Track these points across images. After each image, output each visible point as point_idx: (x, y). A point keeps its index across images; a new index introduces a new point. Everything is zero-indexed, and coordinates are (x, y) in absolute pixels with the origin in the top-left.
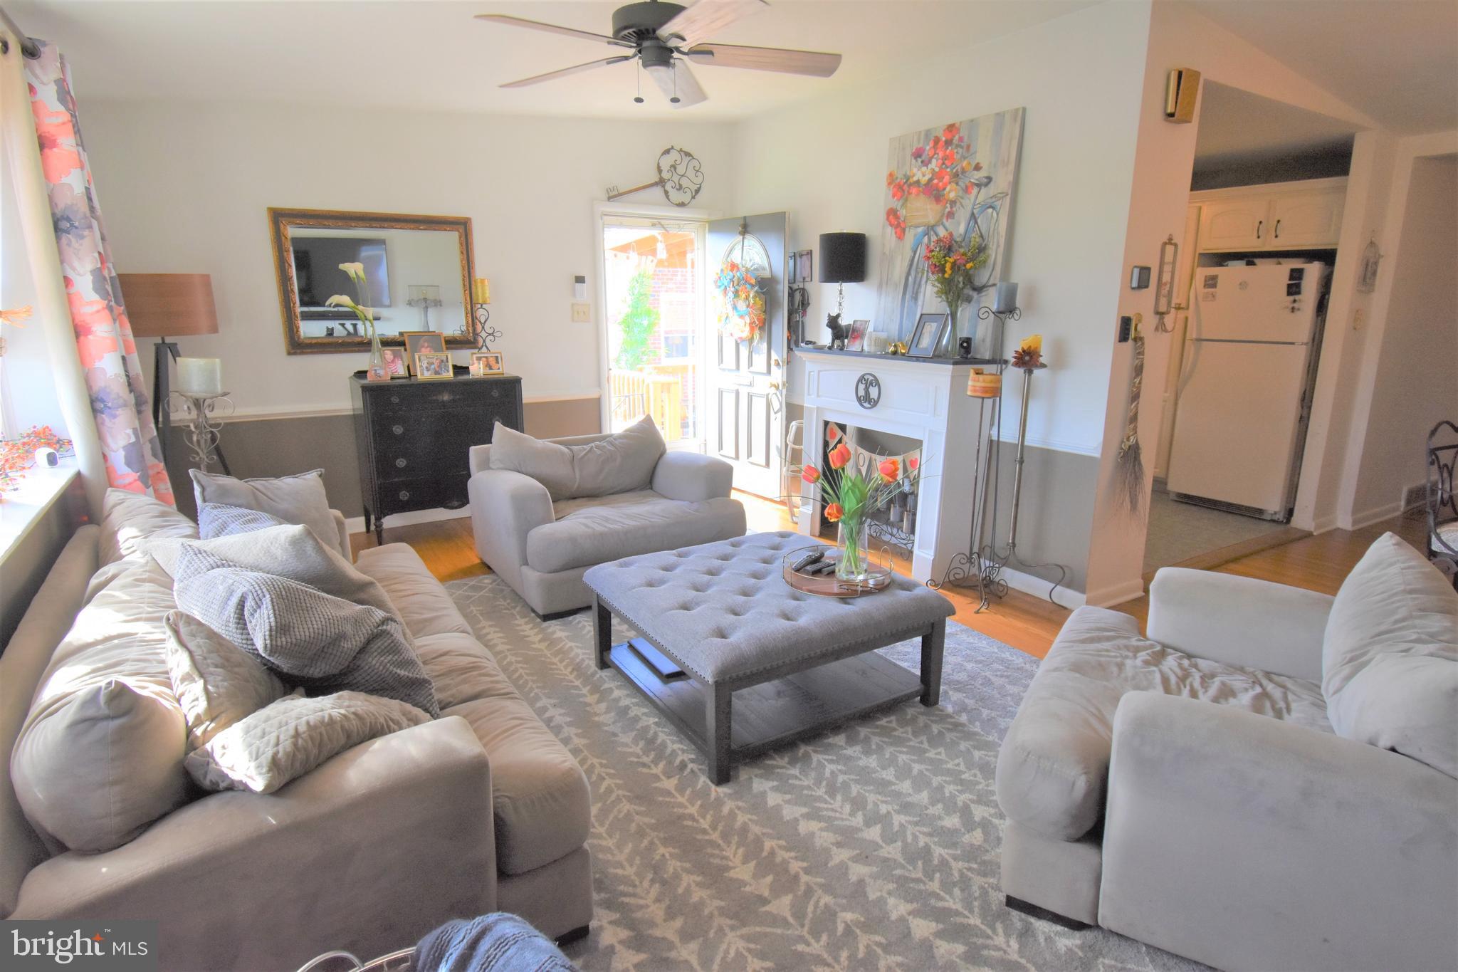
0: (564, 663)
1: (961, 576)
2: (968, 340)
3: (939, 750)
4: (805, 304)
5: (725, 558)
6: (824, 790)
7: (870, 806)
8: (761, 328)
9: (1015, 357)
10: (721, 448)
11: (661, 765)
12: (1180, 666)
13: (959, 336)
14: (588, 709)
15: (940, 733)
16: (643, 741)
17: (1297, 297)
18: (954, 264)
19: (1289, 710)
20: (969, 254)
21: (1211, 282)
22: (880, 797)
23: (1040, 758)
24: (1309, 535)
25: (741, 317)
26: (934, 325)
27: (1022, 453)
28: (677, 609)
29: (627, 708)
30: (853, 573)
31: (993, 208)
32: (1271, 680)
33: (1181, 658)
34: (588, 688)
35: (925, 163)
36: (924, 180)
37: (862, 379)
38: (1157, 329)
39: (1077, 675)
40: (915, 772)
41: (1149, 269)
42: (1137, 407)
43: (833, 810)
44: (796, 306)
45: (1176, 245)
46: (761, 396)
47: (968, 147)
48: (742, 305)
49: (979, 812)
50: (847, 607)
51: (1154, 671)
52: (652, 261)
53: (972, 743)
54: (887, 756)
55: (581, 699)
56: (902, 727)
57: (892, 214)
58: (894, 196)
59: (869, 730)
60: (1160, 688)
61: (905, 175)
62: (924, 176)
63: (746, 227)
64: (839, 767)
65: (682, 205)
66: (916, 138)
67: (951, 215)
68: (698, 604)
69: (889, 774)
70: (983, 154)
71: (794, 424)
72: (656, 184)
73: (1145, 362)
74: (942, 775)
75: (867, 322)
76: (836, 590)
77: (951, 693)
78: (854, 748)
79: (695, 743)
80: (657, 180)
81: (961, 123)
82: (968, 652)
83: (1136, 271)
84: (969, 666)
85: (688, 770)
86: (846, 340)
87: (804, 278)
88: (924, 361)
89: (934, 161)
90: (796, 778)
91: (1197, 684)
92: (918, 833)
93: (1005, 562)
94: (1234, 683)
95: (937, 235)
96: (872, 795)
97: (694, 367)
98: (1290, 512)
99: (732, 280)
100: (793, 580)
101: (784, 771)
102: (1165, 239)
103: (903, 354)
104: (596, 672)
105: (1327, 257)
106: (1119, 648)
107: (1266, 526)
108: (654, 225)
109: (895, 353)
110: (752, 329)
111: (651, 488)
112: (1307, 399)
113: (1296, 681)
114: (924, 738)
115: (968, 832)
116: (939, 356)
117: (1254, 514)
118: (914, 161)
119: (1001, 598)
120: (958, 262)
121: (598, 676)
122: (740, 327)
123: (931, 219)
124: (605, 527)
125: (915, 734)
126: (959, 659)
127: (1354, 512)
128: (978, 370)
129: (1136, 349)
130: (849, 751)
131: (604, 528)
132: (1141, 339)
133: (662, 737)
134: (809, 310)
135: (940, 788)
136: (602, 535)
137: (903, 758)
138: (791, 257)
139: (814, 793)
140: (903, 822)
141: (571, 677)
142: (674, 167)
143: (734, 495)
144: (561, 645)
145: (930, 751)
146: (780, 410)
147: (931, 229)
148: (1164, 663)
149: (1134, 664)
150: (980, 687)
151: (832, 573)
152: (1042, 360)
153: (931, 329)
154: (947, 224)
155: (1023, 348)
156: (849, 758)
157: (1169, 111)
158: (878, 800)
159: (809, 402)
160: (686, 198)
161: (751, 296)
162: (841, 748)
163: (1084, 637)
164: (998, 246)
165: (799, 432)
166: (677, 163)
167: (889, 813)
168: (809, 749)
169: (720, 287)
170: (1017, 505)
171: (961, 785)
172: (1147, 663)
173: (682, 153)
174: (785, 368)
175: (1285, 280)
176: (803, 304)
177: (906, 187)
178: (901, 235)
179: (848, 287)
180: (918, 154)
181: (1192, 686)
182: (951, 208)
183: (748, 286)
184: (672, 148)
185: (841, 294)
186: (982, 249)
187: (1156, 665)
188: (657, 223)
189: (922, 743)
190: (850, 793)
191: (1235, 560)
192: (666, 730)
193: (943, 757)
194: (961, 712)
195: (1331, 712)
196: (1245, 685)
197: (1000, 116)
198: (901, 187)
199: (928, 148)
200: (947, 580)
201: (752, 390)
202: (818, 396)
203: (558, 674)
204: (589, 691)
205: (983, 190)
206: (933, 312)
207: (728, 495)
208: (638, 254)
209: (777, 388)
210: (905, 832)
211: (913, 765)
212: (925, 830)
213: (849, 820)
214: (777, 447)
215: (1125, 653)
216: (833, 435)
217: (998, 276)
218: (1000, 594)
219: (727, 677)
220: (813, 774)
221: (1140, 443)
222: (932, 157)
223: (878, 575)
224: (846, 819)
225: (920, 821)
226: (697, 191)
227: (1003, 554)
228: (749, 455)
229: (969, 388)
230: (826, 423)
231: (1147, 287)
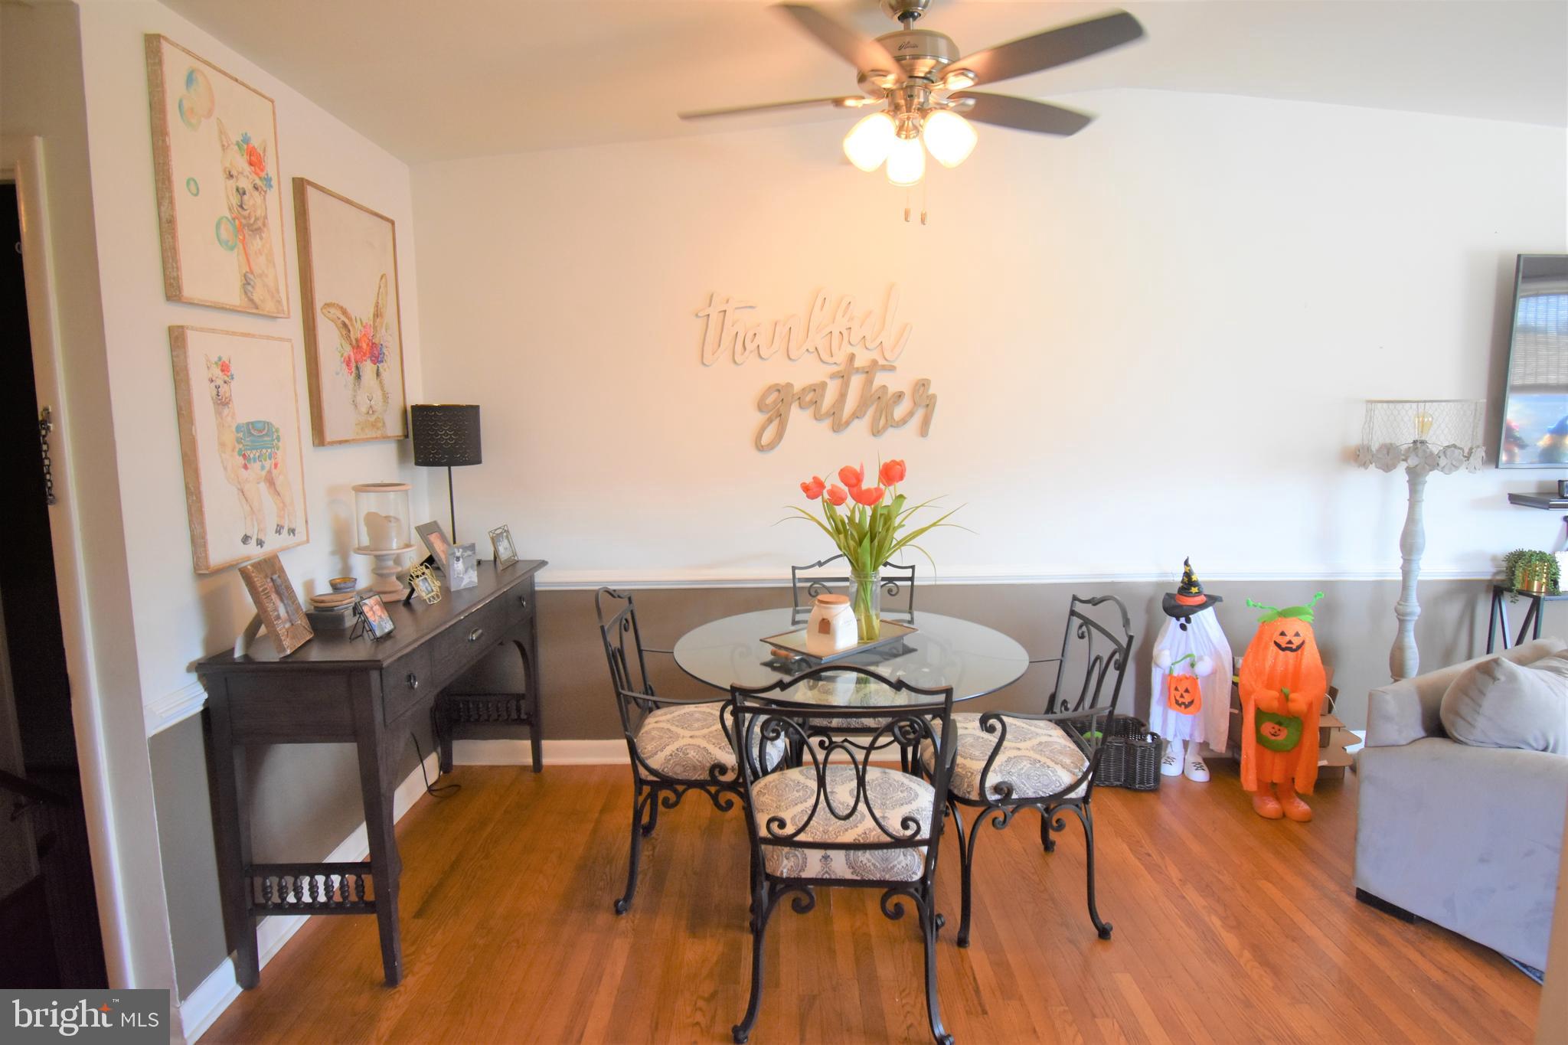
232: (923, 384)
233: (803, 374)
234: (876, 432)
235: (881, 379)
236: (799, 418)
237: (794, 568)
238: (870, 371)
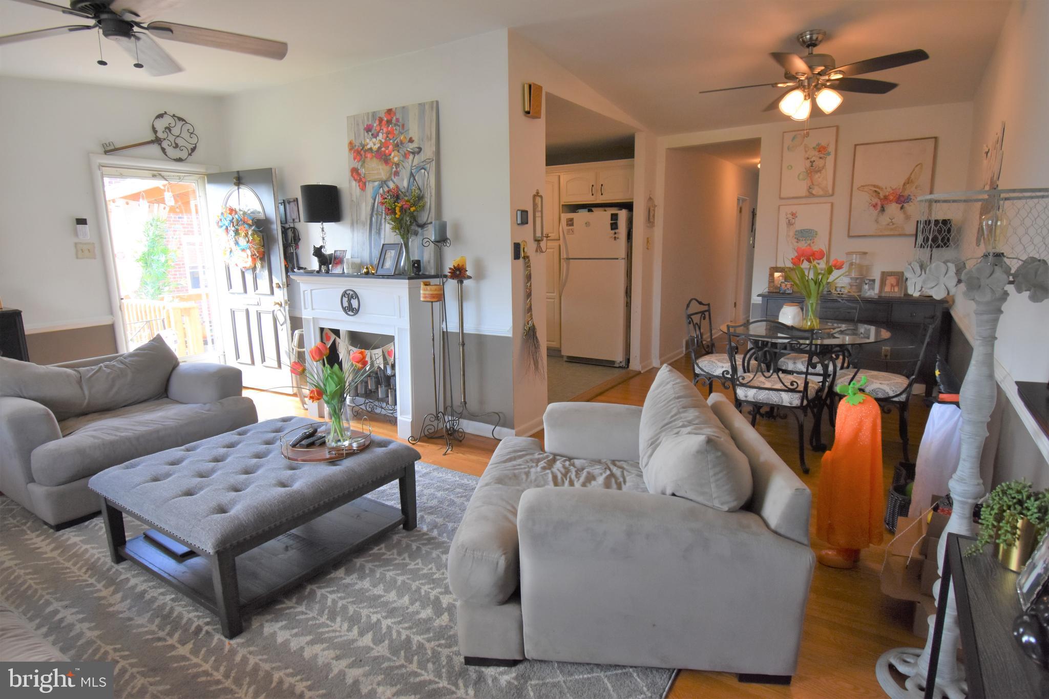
0: (78, 565)
1: (433, 430)
2: (418, 262)
3: (417, 562)
4: (296, 239)
5: (231, 445)
6: (326, 617)
7: (364, 619)
8: (262, 259)
9: (450, 272)
10: (238, 357)
11: (176, 636)
12: (564, 467)
13: (412, 259)
14: (102, 602)
15: (419, 548)
16: (159, 619)
17: (616, 231)
18: (402, 208)
19: (625, 482)
20: (412, 201)
21: (570, 222)
22: (371, 610)
23: (474, 551)
24: (639, 373)
25: (243, 250)
26: (393, 252)
27: (463, 338)
28: (180, 496)
29: (144, 592)
30: (339, 441)
31: (425, 169)
32: (615, 465)
33: (565, 461)
34: (104, 582)
35: (375, 136)
36: (375, 148)
37: (345, 294)
38: (537, 251)
39: (500, 486)
40: (399, 583)
41: (527, 212)
42: (530, 301)
43: (334, 631)
44: (290, 241)
45: (541, 197)
46: (267, 312)
47: (403, 125)
48: (243, 242)
49: (445, 601)
50: (334, 468)
51: (548, 473)
52: (164, 208)
53: (441, 550)
54: (378, 576)
55: (95, 595)
56: (389, 551)
57: (354, 171)
58: (355, 159)
59: (363, 560)
60: (551, 484)
61: (361, 144)
62: (375, 145)
63: (239, 179)
64: (339, 595)
65: (180, 160)
66: (365, 118)
67: (397, 174)
68: (201, 489)
69: (379, 590)
70: (414, 130)
71: (297, 332)
72: (152, 142)
73: (532, 272)
74: (420, 580)
75: (345, 251)
76: (328, 456)
77: (426, 516)
78: (351, 577)
79: (207, 608)
80: (153, 138)
81: (396, 108)
82: (439, 484)
83: (519, 213)
84: (439, 494)
85: (203, 632)
86: (330, 266)
87: (294, 220)
88: (388, 278)
89: (380, 134)
90: (303, 613)
91: (573, 476)
92: (401, 630)
93: (461, 416)
94: (595, 471)
95: (388, 187)
96: (366, 610)
97: (207, 295)
98: (628, 361)
99: (232, 221)
100: (290, 455)
101: (292, 610)
102: (535, 193)
103: (373, 274)
104: (112, 567)
105: (629, 206)
106: (527, 462)
107: (617, 370)
108: (154, 176)
109: (367, 273)
110: (254, 260)
111: (167, 397)
112: (628, 292)
113: (628, 463)
114: (406, 555)
115: (438, 617)
116: (399, 274)
117: (609, 364)
118: (366, 134)
119: (461, 441)
120: (404, 207)
121: (114, 570)
122: (243, 257)
123: (384, 176)
124: (116, 435)
125: (399, 554)
126: (432, 491)
127: (660, 357)
128: (427, 282)
129: (525, 263)
130: (348, 580)
131: (114, 437)
132: (528, 257)
133: (178, 609)
134: (301, 244)
135: (418, 589)
136: (112, 443)
137: (390, 574)
138: (281, 203)
139: (317, 622)
140: (390, 624)
141: (86, 577)
142: (168, 129)
143: (245, 394)
144: (77, 548)
145: (410, 564)
146: (285, 322)
147: (384, 183)
148: (555, 466)
149: (535, 471)
150: (447, 508)
151: (323, 444)
152: (468, 273)
153: (391, 255)
154: (395, 180)
155: (454, 266)
156: (347, 586)
157: (527, 109)
158: (371, 612)
159: (306, 314)
160: (184, 154)
161: (250, 233)
162: (342, 579)
163: (505, 459)
164: (431, 196)
165: (301, 337)
166: (172, 125)
167: (378, 620)
168: (314, 587)
169: (222, 227)
170: (464, 375)
171: (433, 584)
172: (544, 468)
173: (176, 118)
174: (285, 289)
175: (608, 221)
176: (295, 240)
177: (362, 152)
178: (363, 188)
179: (328, 226)
180: (368, 129)
181: (570, 478)
182: (396, 168)
183: (246, 226)
184: (166, 113)
185: (323, 231)
186: (420, 198)
187: (550, 469)
188: (157, 174)
189: (404, 559)
190: (348, 613)
191: (601, 394)
192: (183, 603)
193: (420, 566)
194: (433, 529)
195: (645, 479)
196: (601, 471)
197: (422, 106)
198: (359, 152)
199: (375, 125)
200: (423, 434)
201: (259, 308)
202: (313, 309)
203: (69, 577)
204: (104, 586)
205: (417, 156)
206: (392, 242)
207: (240, 394)
208: (149, 202)
209: (281, 305)
210: (390, 632)
211: (397, 578)
212: (406, 625)
213: (347, 635)
214: (286, 352)
215: (530, 464)
216: (328, 338)
217: (434, 217)
218: (461, 439)
219: (228, 545)
220: (317, 606)
221: (535, 324)
222: (379, 132)
223: (360, 439)
224: (345, 635)
225: (402, 620)
226: (193, 150)
227: (459, 410)
228: (263, 360)
229: (422, 295)
230: (322, 330)
231: (527, 223)
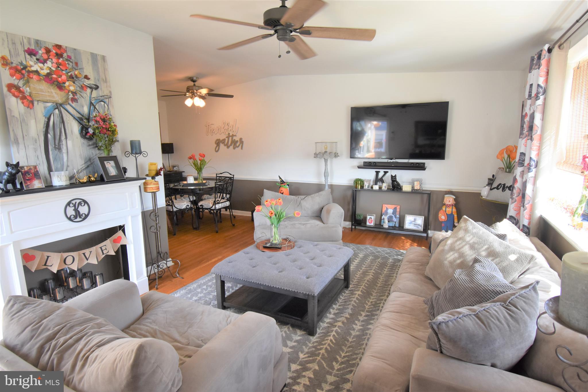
31: (104, 102)
35: (42, 62)
36: (43, 72)
47: (76, 63)
57: (13, 88)
58: (12, 75)
61: (22, 64)
62: (42, 69)
66: (26, 42)
67: (74, 100)
70: (89, 70)
81: (66, 47)
89: (49, 62)
118: (29, 57)
123: (58, 100)
147: (59, 106)
154: (73, 105)
177: (24, 72)
178: (30, 106)
180: (32, 53)
182: (73, 96)
198: (18, 71)
199: (41, 52)
202: (11, 233)
205: (94, 91)
222: (46, 60)
232: (241, 139)
233: (222, 137)
234: (234, 148)
235: (234, 138)
236: (222, 145)
237: (217, 174)
238: (233, 136)
